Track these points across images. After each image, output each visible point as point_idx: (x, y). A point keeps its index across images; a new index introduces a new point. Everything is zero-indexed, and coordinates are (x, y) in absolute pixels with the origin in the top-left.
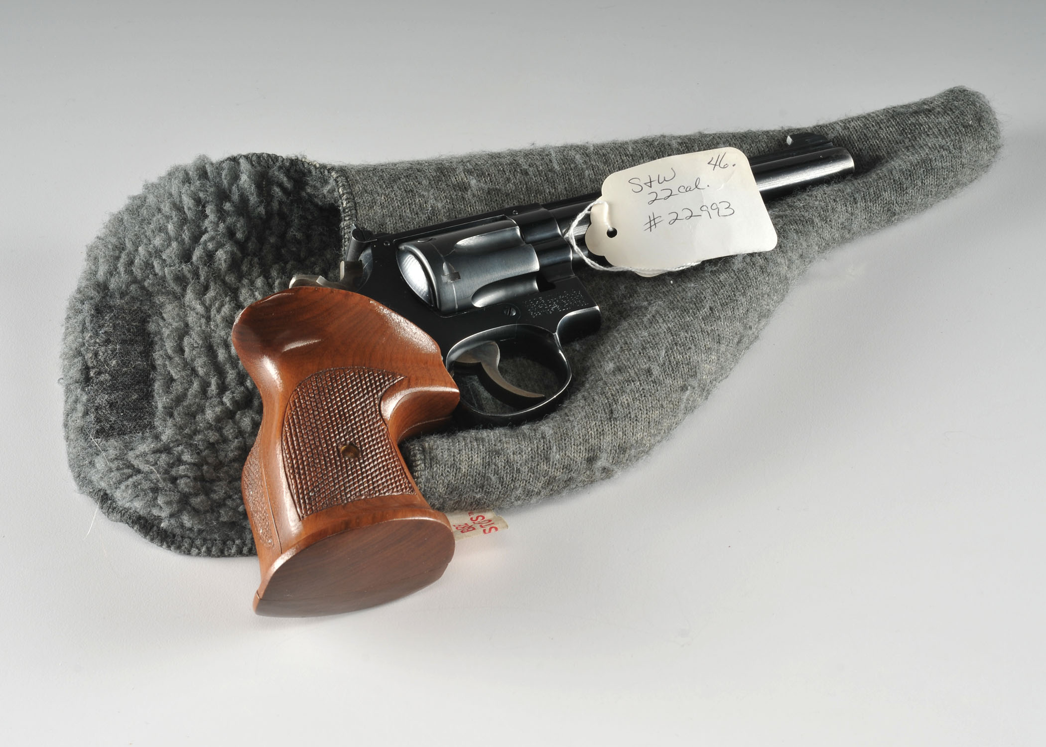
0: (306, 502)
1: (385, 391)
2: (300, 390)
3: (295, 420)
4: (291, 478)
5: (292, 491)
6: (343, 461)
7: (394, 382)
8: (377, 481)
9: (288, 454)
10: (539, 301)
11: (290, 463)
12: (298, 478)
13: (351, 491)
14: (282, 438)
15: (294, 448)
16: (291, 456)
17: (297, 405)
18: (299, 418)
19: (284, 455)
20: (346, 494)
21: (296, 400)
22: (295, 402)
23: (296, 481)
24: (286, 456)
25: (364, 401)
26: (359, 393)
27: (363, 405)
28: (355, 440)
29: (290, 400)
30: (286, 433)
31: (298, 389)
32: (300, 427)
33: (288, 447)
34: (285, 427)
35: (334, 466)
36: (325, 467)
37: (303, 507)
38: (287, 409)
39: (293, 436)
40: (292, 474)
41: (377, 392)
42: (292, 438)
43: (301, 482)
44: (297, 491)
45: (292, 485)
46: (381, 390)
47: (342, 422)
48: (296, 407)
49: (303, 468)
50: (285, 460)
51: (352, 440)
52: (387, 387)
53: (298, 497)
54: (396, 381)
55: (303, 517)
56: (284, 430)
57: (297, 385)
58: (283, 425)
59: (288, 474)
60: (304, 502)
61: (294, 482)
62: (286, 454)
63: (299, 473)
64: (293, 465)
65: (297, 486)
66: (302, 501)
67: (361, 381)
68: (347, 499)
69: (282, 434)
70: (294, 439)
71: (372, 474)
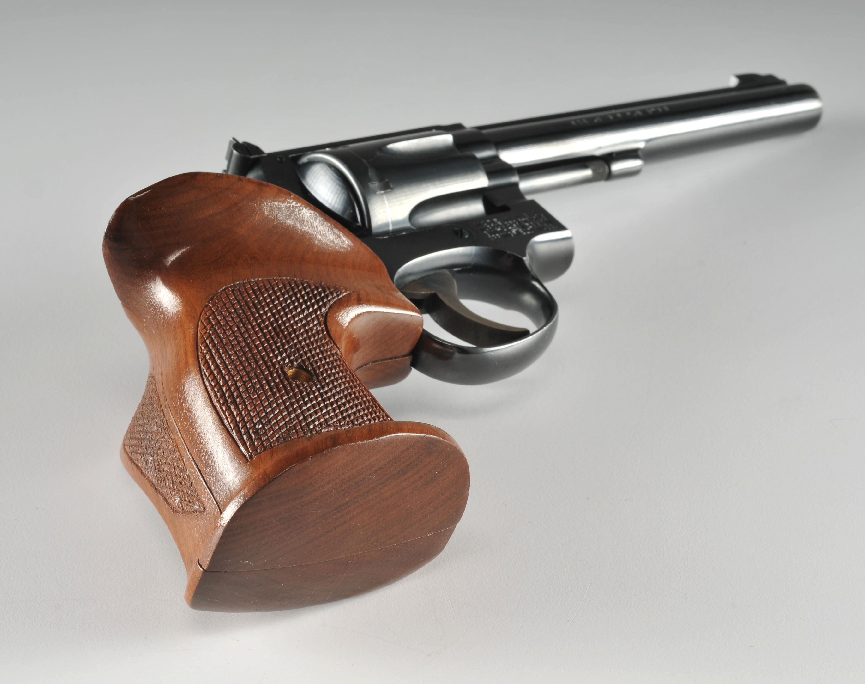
0: (251, 437)
1: (331, 307)
2: (214, 305)
3: (215, 340)
4: (222, 410)
5: (228, 427)
6: (294, 385)
7: (339, 297)
8: (347, 410)
9: (212, 381)
10: (494, 223)
11: (218, 392)
12: (235, 409)
13: (313, 421)
14: (199, 364)
15: (220, 372)
16: (218, 383)
17: (213, 323)
18: (219, 337)
19: (207, 383)
20: (308, 425)
21: (210, 317)
22: (209, 320)
23: (231, 413)
24: (210, 384)
25: (306, 317)
26: (296, 308)
27: (304, 322)
28: (303, 361)
29: (201, 318)
30: (205, 357)
31: (210, 305)
32: (224, 348)
33: (212, 373)
34: (202, 349)
35: (283, 392)
36: (270, 393)
37: (248, 445)
38: (199, 329)
39: (216, 358)
40: (223, 404)
41: (320, 308)
42: (214, 362)
43: (240, 414)
44: (236, 425)
45: (227, 418)
46: (325, 305)
47: (281, 341)
48: (213, 325)
49: (240, 395)
50: (209, 389)
51: (299, 361)
52: (331, 303)
53: (239, 432)
54: (341, 296)
55: (251, 457)
56: (200, 354)
57: (208, 299)
58: (197, 347)
59: (218, 406)
60: (250, 437)
61: (229, 415)
62: (209, 381)
63: (234, 402)
64: (223, 395)
65: (234, 419)
66: (245, 437)
67: (295, 294)
68: (311, 431)
69: (198, 358)
70: (219, 361)
71: (337, 401)
